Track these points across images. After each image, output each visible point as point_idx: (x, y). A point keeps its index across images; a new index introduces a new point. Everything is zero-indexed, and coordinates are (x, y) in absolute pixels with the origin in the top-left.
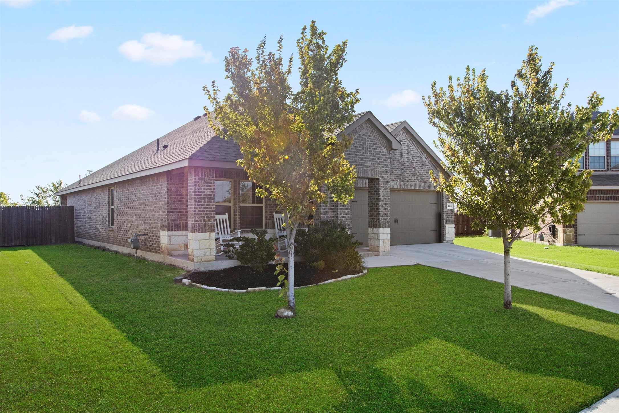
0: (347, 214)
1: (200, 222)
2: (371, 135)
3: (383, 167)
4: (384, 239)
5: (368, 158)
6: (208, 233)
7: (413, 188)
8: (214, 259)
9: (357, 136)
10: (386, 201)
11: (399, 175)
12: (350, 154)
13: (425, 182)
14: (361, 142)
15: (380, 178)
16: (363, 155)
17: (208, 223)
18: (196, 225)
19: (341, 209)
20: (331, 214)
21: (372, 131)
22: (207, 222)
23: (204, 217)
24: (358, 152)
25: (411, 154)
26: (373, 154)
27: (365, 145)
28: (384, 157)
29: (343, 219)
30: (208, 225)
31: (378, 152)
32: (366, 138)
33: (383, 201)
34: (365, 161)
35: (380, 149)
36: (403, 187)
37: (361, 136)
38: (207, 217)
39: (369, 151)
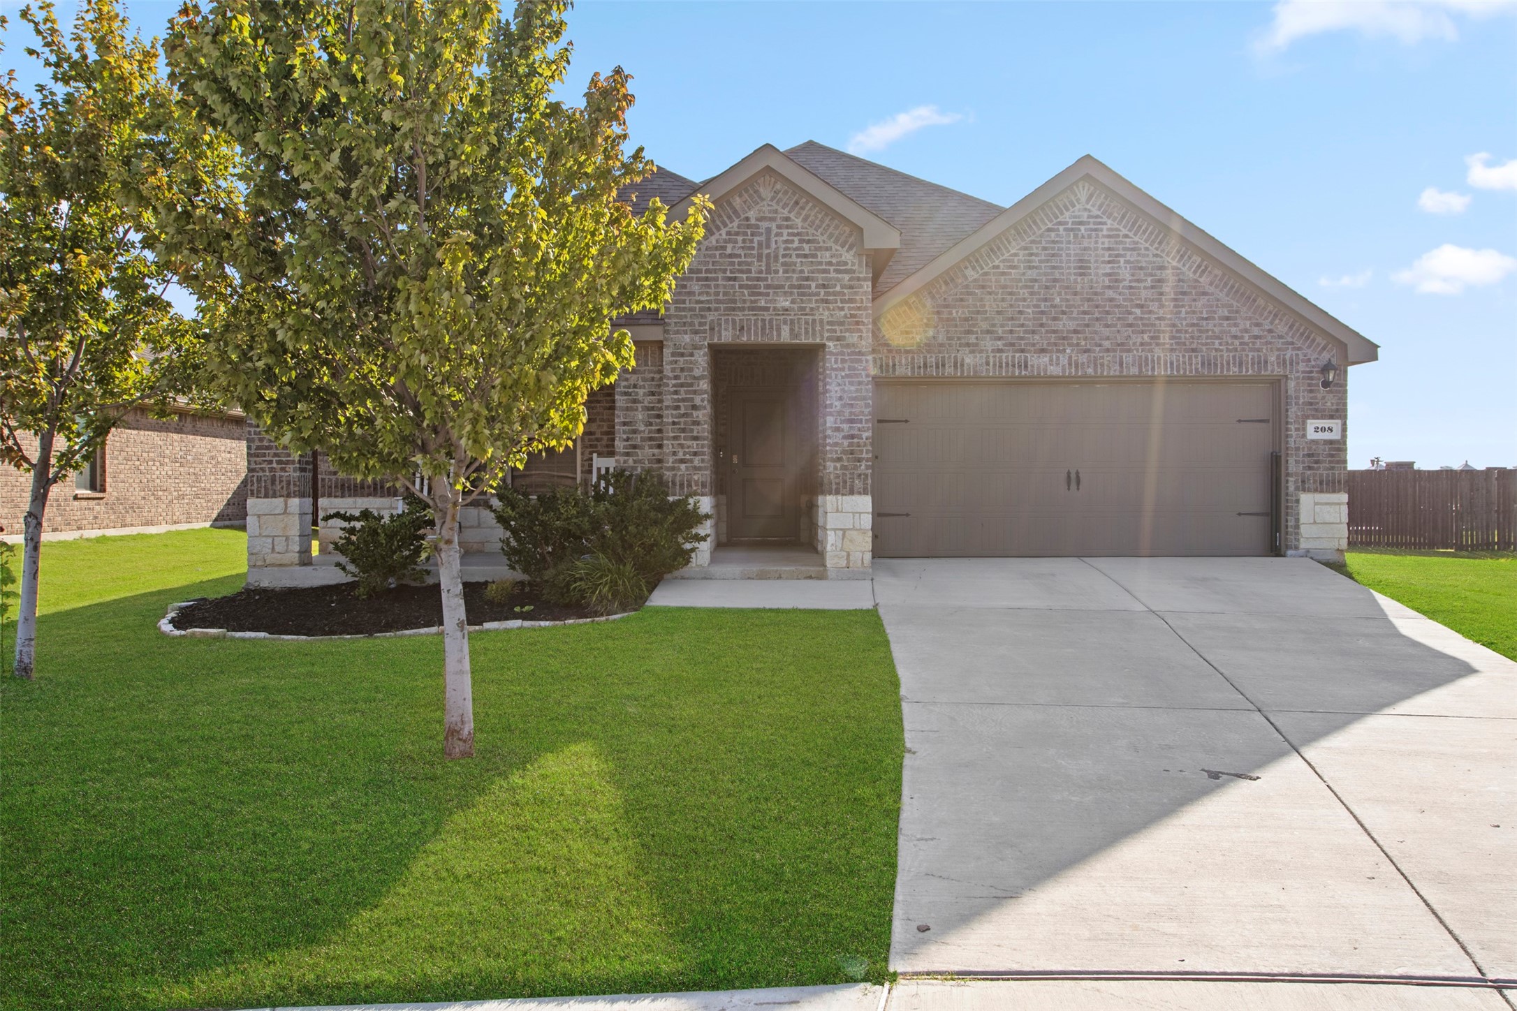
0: (695, 454)
1: (261, 474)
2: (792, 216)
3: (842, 309)
4: (844, 530)
5: (782, 287)
6: (282, 499)
7: (1134, 371)
8: (296, 560)
9: (736, 223)
10: (851, 413)
11: (1068, 332)
12: (707, 279)
13: (1193, 350)
14: (752, 241)
15: (830, 344)
16: (758, 279)
17: (281, 477)
18: (252, 481)
19: (675, 438)
20: (647, 452)
21: (797, 203)
22: (277, 474)
23: (271, 462)
24: (742, 271)
25: (1127, 262)
26: (802, 271)
27: (768, 247)
28: (847, 277)
29: (683, 466)
30: (281, 481)
31: (820, 263)
32: (773, 226)
33: (840, 413)
34: (768, 294)
35: (828, 254)
36: (1090, 371)
37: (753, 221)
38: (279, 462)
39: (784, 264)
